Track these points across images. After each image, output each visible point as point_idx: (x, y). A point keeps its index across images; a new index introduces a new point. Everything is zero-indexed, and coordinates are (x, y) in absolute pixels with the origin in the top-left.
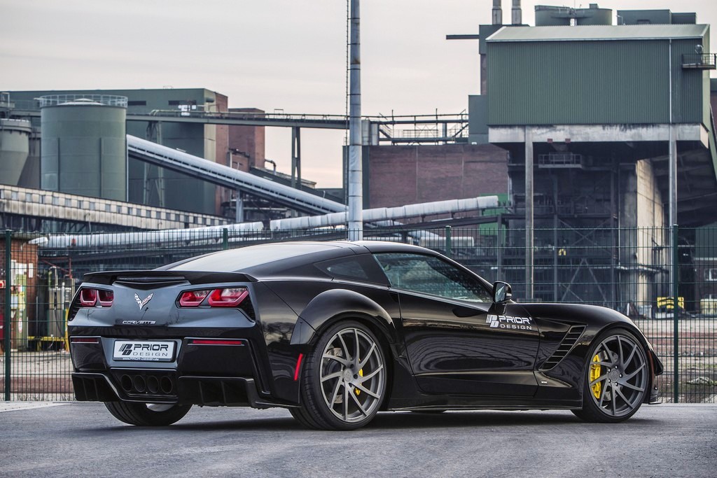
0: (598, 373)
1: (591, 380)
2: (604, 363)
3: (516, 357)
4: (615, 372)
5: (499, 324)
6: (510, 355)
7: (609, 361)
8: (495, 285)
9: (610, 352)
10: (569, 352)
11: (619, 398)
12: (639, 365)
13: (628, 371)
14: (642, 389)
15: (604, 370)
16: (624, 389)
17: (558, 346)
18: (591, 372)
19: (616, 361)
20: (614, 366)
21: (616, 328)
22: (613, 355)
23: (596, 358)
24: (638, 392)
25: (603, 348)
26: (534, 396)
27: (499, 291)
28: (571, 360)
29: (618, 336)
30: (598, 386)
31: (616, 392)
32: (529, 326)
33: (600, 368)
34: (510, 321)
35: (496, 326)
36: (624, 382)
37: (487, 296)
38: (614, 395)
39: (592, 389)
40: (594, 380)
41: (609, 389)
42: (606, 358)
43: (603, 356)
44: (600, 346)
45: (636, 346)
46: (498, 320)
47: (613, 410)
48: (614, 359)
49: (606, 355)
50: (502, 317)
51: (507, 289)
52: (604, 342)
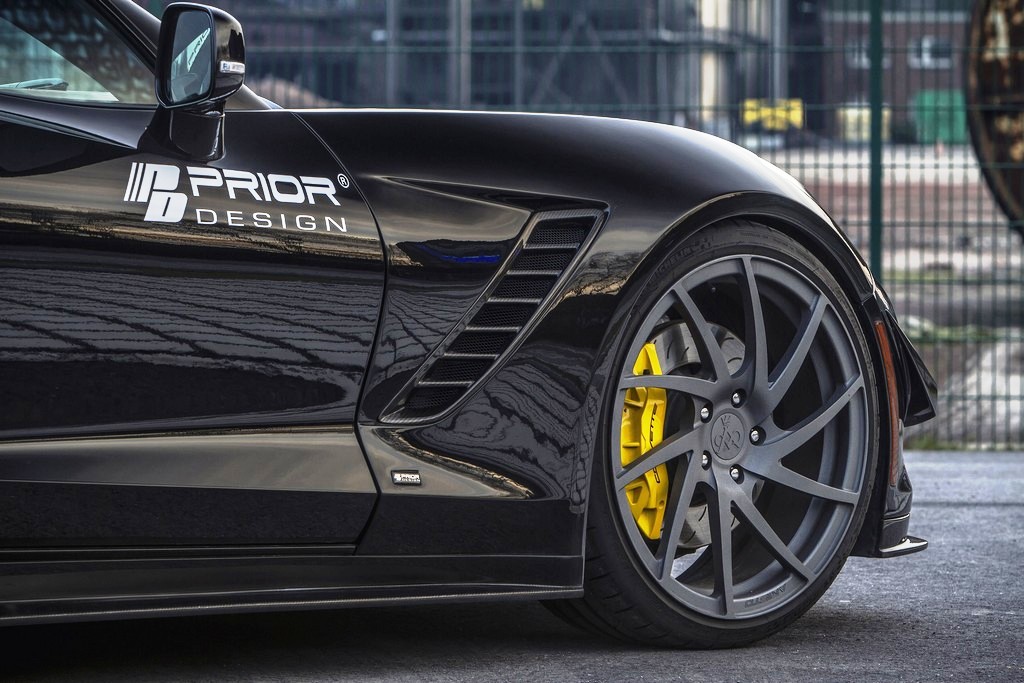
0: (652, 426)
1: (625, 457)
2: (685, 383)
3: (303, 352)
4: (732, 422)
5: (189, 210)
6: (280, 343)
7: (704, 368)
8: (171, 16)
9: (708, 330)
10: (523, 332)
11: (745, 535)
12: (838, 382)
13: (789, 414)
14: (848, 493)
15: (680, 414)
16: (769, 495)
17: (473, 307)
18: (624, 423)
19: (733, 368)
20: (725, 395)
21: (735, 221)
22: (720, 339)
23: (650, 358)
24: (828, 507)
25: (676, 313)
26: (358, 541)
27: (193, 49)
28: (536, 363)
29: (747, 258)
30: (655, 483)
31: (736, 510)
32: (335, 212)
33: (661, 403)
34: (242, 194)
35: (176, 214)
36: (767, 464)
37: (135, 74)
38: (728, 523)
39: (626, 499)
40: (639, 459)
41: (705, 495)
42: (692, 356)
43: (675, 348)
44: (664, 303)
45: (824, 300)
46: (184, 186)
47: (719, 590)
48: (729, 357)
49: (688, 342)
50: (205, 176)
51: (223, 37)
52: (681, 288)
